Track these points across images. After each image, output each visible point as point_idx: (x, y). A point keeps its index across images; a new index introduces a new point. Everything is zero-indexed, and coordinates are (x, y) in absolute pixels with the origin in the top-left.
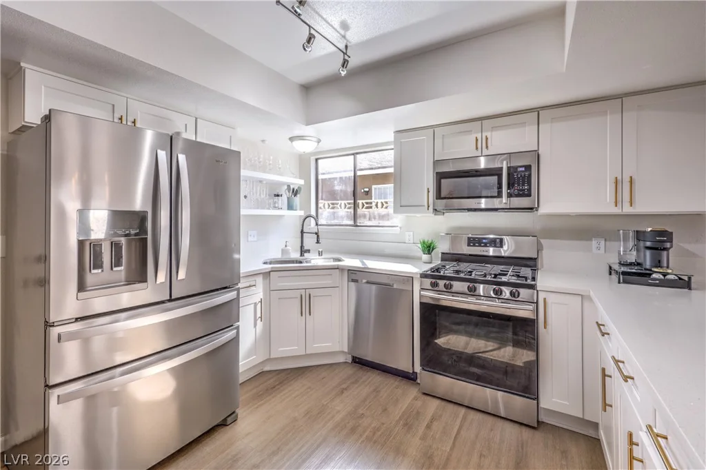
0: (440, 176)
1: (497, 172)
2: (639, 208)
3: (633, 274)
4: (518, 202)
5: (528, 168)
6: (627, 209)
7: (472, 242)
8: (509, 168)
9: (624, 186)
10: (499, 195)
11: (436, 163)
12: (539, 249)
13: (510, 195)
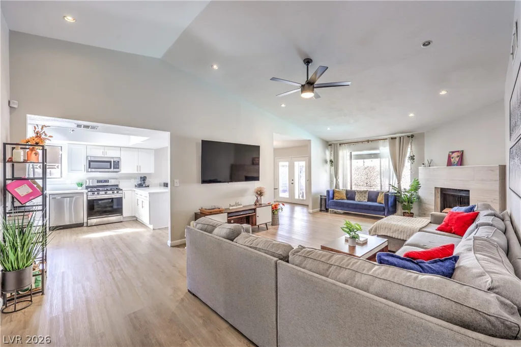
0: (90, 162)
1: (110, 162)
2: (141, 172)
3: (140, 186)
4: (115, 170)
5: (118, 162)
6: (139, 172)
7: (98, 182)
8: (114, 161)
9: (138, 168)
10: (111, 168)
11: (87, 157)
12: (119, 182)
13: (114, 168)
